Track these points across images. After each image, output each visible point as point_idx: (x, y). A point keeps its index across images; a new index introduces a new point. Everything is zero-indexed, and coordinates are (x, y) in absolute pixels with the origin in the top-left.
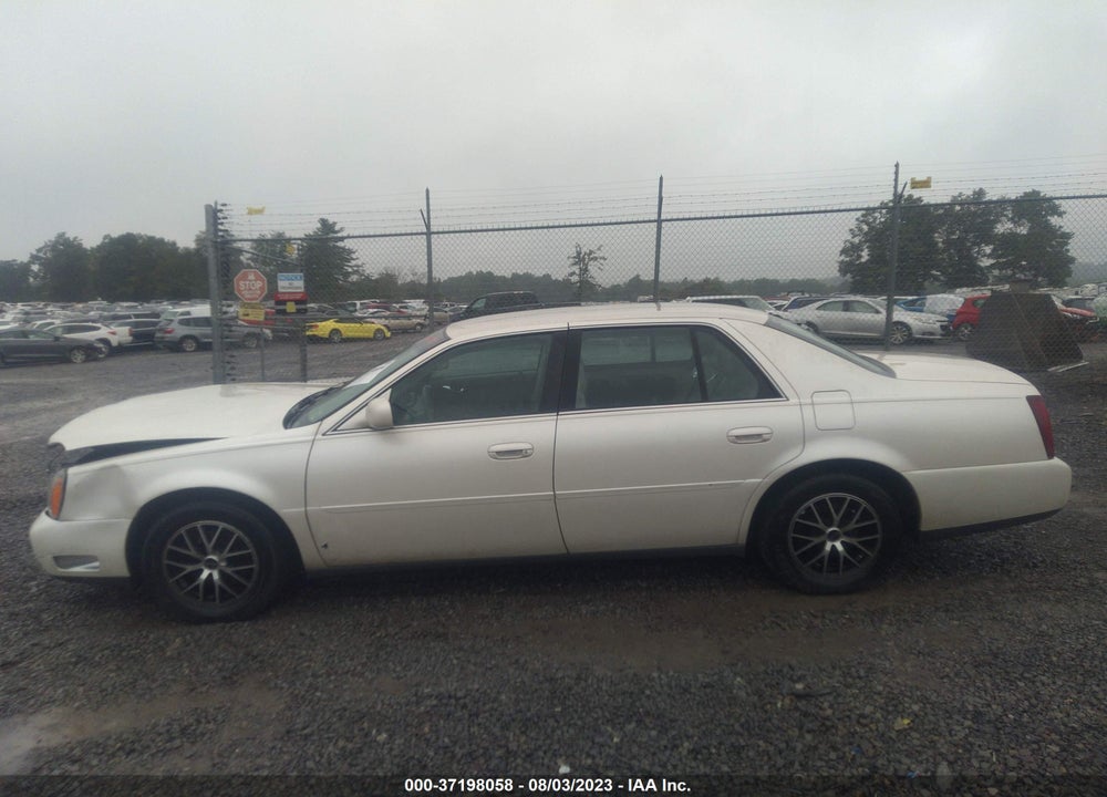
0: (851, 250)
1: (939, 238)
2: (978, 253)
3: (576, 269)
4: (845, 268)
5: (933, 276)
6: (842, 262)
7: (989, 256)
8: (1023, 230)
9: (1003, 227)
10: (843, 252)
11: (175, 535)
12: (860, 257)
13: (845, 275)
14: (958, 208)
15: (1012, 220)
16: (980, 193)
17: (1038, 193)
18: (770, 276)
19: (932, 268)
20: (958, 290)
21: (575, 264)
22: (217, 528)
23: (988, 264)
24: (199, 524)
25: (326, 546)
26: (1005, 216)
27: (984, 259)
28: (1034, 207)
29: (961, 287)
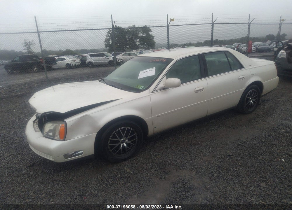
0: (107, 41)
1: (127, 38)
2: (136, 41)
3: (26, 48)
4: (106, 46)
5: (127, 47)
6: (105, 44)
7: (138, 42)
8: (145, 35)
9: (140, 35)
10: (105, 41)
11: (112, 135)
12: (109, 42)
13: (107, 48)
14: (130, 29)
15: (142, 33)
16: (134, 26)
17: (146, 26)
18: (84, 48)
19: (127, 45)
20: (133, 51)
21: (25, 46)
22: (125, 129)
23: (138, 44)
24: (120, 129)
25: (155, 128)
26: (140, 32)
27: (137, 43)
28: (146, 29)
29: (134, 50)
